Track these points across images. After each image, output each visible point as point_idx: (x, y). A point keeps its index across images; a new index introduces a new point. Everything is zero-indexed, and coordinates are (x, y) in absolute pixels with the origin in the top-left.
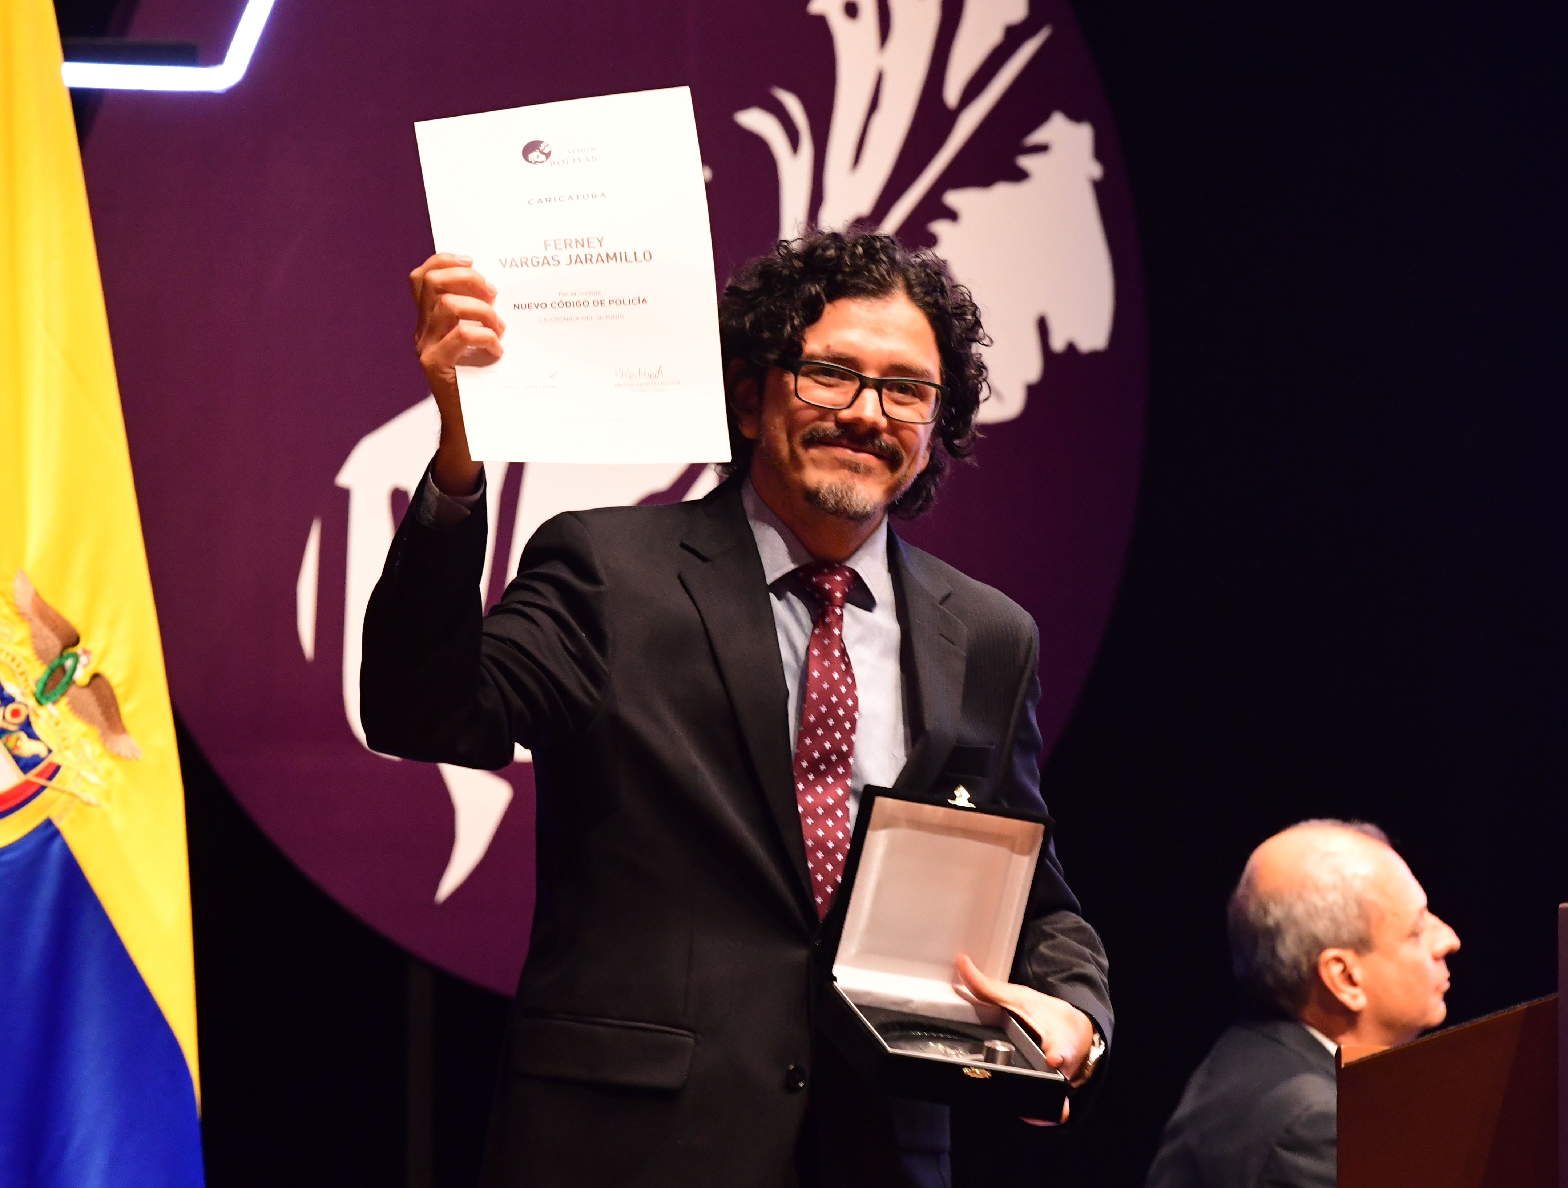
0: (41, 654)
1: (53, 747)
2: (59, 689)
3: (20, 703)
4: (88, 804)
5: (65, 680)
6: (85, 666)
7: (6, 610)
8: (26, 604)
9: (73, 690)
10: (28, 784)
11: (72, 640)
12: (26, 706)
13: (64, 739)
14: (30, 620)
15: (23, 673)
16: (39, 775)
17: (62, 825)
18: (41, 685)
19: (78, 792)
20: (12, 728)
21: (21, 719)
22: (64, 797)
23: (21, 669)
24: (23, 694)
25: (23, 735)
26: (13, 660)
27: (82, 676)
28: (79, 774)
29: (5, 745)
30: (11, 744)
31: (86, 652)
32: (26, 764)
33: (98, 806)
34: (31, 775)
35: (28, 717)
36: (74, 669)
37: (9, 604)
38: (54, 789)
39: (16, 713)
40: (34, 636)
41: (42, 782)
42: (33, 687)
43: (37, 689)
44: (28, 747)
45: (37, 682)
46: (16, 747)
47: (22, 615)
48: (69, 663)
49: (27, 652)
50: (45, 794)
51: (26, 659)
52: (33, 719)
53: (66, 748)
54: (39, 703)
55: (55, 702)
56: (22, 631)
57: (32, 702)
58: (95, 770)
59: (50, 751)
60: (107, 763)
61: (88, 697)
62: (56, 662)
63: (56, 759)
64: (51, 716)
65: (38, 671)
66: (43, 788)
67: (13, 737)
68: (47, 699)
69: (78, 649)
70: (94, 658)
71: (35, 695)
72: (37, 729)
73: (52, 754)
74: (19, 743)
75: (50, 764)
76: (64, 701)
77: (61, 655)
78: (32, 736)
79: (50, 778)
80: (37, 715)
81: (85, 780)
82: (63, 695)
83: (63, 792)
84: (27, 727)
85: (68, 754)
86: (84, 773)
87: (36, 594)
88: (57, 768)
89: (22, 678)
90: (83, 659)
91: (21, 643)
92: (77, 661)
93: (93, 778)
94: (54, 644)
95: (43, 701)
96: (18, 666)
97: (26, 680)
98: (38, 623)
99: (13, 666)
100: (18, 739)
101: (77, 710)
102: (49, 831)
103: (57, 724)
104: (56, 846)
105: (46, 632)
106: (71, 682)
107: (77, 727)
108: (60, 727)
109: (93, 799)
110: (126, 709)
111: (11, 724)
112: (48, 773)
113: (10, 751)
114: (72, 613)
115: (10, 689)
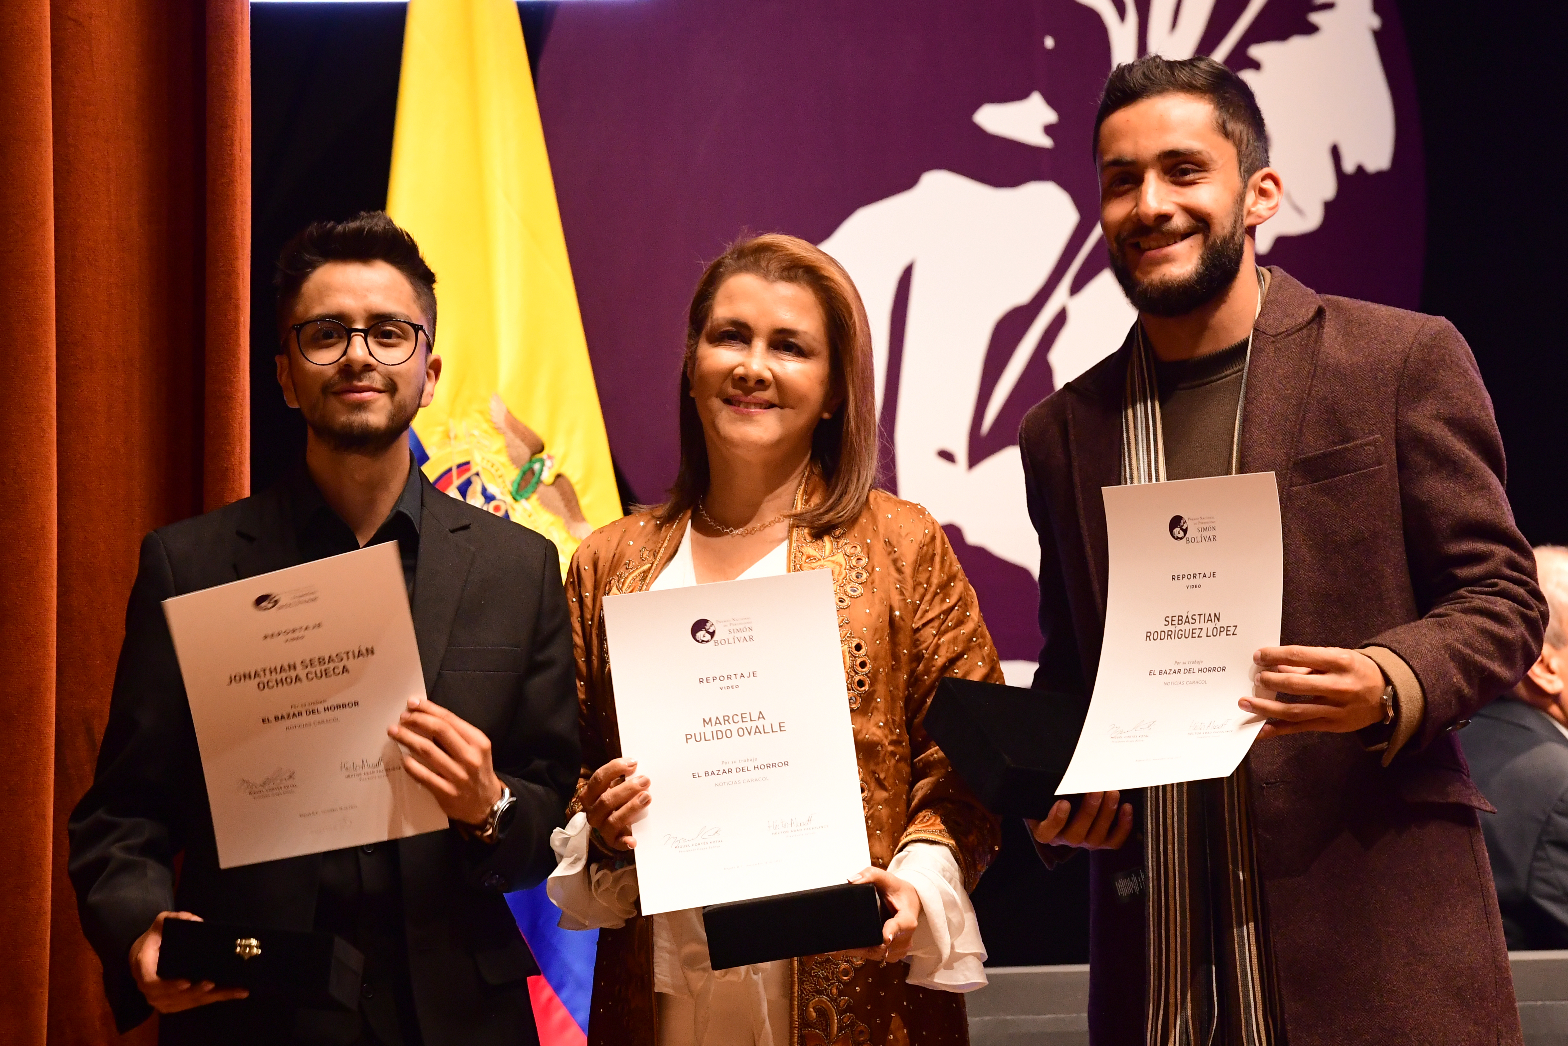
0: (514, 461)
2: (530, 488)
3: (500, 500)
5: (534, 480)
7: (485, 426)
8: (501, 420)
9: (541, 488)
11: (538, 448)
12: (505, 502)
14: (504, 433)
15: (500, 476)
18: (516, 485)
21: (501, 513)
23: (499, 473)
24: (502, 493)
26: (493, 466)
27: (547, 476)
31: (550, 457)
35: (507, 512)
36: (542, 471)
37: (488, 421)
39: (497, 509)
40: (508, 446)
42: (510, 488)
43: (513, 489)
45: (512, 483)
47: (497, 429)
48: (537, 466)
49: (503, 459)
51: (503, 465)
52: (511, 513)
54: (515, 499)
55: (527, 499)
56: (498, 443)
57: (509, 499)
61: (553, 493)
62: (527, 466)
64: (525, 510)
65: (513, 474)
68: (521, 496)
69: (544, 455)
70: (557, 461)
71: (511, 493)
76: (534, 497)
77: (530, 461)
80: (514, 509)
82: (533, 492)
87: (509, 413)
89: (500, 480)
90: (548, 463)
91: (498, 452)
92: (543, 465)
94: (524, 451)
95: (518, 498)
96: (497, 471)
97: (504, 482)
98: (511, 435)
99: (493, 470)
101: (545, 503)
103: (530, 516)
105: (518, 442)
106: (539, 482)
107: (546, 518)
108: (532, 518)
110: (584, 502)
114: (538, 427)
115: (492, 489)
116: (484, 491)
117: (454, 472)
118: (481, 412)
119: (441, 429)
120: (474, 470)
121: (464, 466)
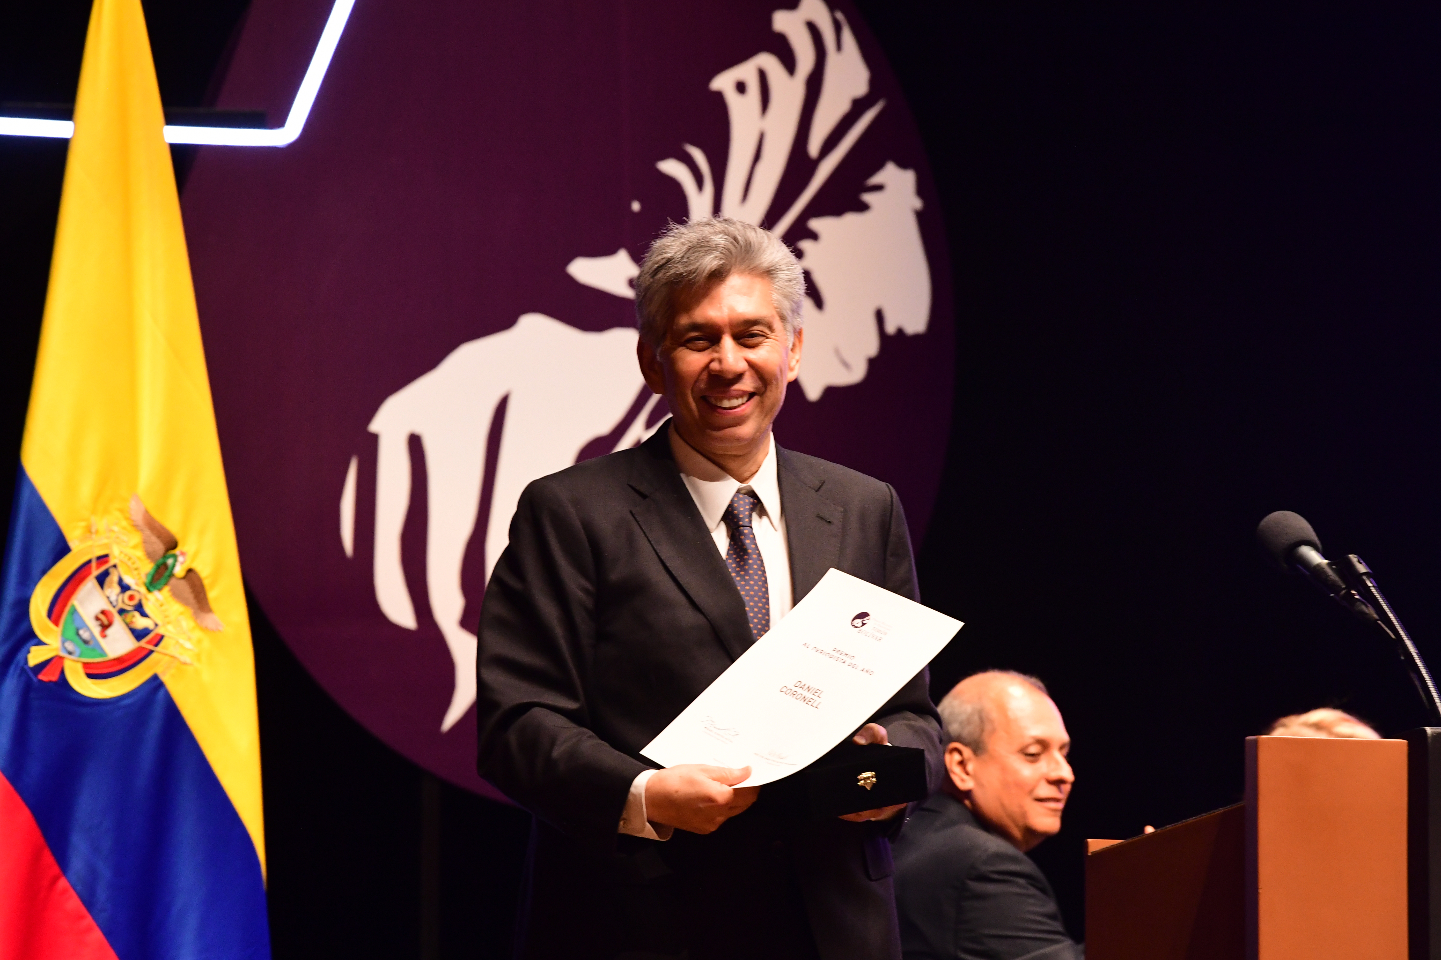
0: (150, 555)
1: (159, 622)
2: (163, 580)
3: (135, 590)
4: (185, 663)
5: (167, 573)
6: (182, 563)
7: (124, 523)
8: (139, 519)
9: (173, 581)
10: (141, 649)
11: (172, 544)
12: (138, 592)
13: (166, 617)
14: (142, 530)
15: (136, 569)
16: (149, 642)
17: (165, 679)
18: (150, 578)
19: (177, 655)
20: (129, 608)
21: (135, 602)
22: (167, 658)
23: (135, 566)
24: (137, 584)
25: (137, 614)
26: (130, 559)
27: (179, 571)
28: (177, 642)
29: (124, 621)
30: (128, 620)
31: (183, 554)
32: (139, 634)
33: (191, 664)
34: (143, 643)
35: (140, 601)
36: (174, 566)
37: (127, 519)
38: (159, 652)
39: (131, 598)
40: (145, 542)
41: (151, 647)
42: (144, 579)
43: (147, 580)
44: (141, 623)
45: (147, 575)
46: (132, 622)
47: (136, 526)
48: (170, 561)
49: (140, 553)
50: (153, 656)
51: (139, 559)
52: (145, 603)
53: (169, 623)
54: (149, 590)
55: (160, 590)
56: (136, 538)
57: (143, 590)
58: (189, 639)
59: (156, 625)
60: (198, 634)
61: (184, 586)
62: (161, 561)
63: (161, 631)
64: (157, 600)
65: (148, 567)
66: (151, 652)
67: (130, 615)
68: (155, 588)
69: (177, 551)
70: (189, 558)
71: (145, 584)
72: (148, 608)
73: (158, 627)
74: (134, 620)
75: (157, 635)
76: (166, 590)
77: (165, 556)
78: (144, 614)
79: (156, 645)
80: (147, 599)
81: (181, 646)
82: (166, 584)
83: (166, 655)
84: (139, 608)
85: (170, 627)
86: (181, 641)
87: (146, 513)
88: (161, 638)
89: (136, 572)
90: (180, 559)
91: (135, 547)
92: (176, 560)
93: (188, 645)
94: (159, 547)
95: (151, 589)
96: (133, 563)
97: (139, 574)
98: (148, 532)
99: (129, 563)
100: (134, 616)
101: (176, 595)
102: (156, 683)
103: (161, 605)
104: (161, 694)
105: (154, 539)
106: (172, 575)
107: (176, 608)
108: (164, 608)
109: (188, 660)
110: (212, 595)
111: (129, 605)
112: (155, 642)
113: (127, 625)
114: (173, 525)
115: (128, 580)
116: (121, 582)
117: (94, 564)
118: (121, 511)
119: (83, 524)
120: (112, 561)
121: (103, 559)
